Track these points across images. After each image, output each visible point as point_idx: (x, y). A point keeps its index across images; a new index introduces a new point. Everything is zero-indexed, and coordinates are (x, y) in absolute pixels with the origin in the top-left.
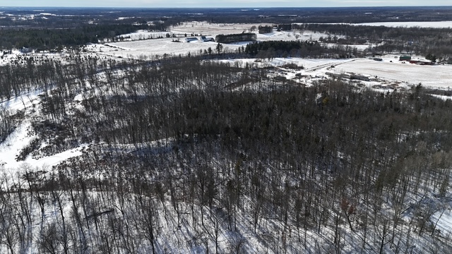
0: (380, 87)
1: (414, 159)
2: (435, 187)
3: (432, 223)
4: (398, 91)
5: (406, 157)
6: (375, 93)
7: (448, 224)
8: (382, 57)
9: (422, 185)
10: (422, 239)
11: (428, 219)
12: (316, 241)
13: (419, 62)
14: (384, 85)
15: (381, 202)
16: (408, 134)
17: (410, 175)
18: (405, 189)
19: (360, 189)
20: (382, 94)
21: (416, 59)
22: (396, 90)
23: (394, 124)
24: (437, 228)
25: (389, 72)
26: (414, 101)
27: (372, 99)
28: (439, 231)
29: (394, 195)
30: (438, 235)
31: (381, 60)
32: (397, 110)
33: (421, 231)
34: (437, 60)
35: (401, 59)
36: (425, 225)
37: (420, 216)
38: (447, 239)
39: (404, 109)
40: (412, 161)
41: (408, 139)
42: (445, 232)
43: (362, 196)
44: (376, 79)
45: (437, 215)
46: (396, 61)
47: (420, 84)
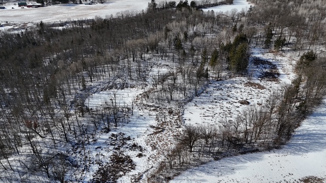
0: (14, 29)
1: (60, 73)
2: (79, 85)
3: (86, 106)
4: (29, 30)
5: (55, 74)
6: (12, 35)
7: (94, 103)
8: (4, 6)
9: (72, 87)
10: (85, 119)
11: (84, 106)
12: (19, 161)
13: (33, 6)
14: (16, 28)
15: (53, 109)
16: (50, 59)
17: (63, 84)
18: (64, 95)
19: (35, 108)
20: (18, 35)
21: (30, 4)
22: (26, 29)
23: (37, 54)
24: (90, 108)
25: (15, 16)
26: (43, 35)
27: (12, 40)
28: (91, 109)
29: (58, 101)
30: (92, 112)
31: (4, 8)
32: (34, 44)
33: (83, 115)
34: (45, 3)
35: (20, 5)
36: (84, 110)
37: (79, 106)
38: (97, 111)
39: (39, 42)
40: (60, 75)
41: (51, 62)
42: (95, 108)
43: (39, 112)
44: (7, 24)
45: (87, 101)
46: (17, 7)
47: (42, 22)
